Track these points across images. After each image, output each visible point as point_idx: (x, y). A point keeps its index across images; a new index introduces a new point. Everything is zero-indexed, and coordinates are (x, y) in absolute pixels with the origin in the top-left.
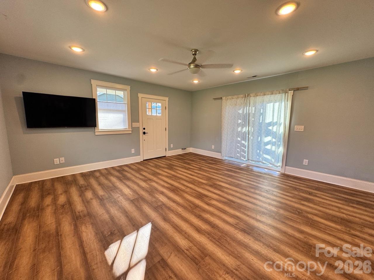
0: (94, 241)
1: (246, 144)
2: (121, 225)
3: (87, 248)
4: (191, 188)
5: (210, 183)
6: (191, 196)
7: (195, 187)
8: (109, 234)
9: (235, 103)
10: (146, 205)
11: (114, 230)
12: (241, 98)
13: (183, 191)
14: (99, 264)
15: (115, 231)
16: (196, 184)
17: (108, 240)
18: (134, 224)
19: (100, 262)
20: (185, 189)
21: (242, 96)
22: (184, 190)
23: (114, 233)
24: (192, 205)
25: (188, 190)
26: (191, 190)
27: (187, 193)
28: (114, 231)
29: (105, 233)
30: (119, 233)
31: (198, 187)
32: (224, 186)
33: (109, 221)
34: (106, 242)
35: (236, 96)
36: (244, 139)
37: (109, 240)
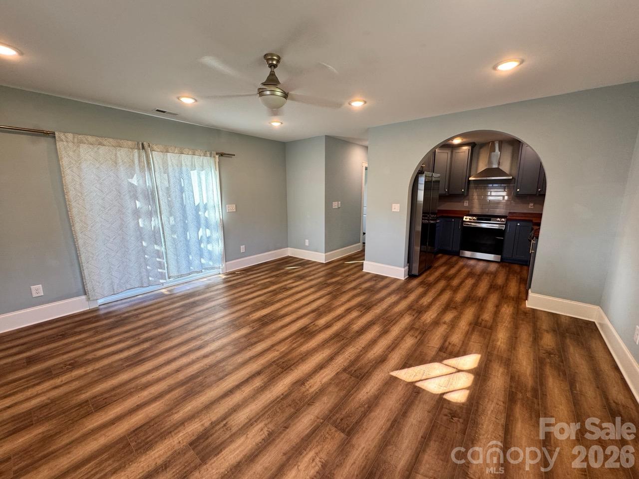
0: (484, 432)
1: (163, 249)
2: (429, 412)
3: (500, 434)
8: (457, 419)
9: (113, 157)
10: (358, 394)
11: (445, 418)
12: (130, 150)
14: (495, 401)
15: (446, 413)
17: (466, 413)
18: (414, 394)
19: (492, 401)
21: (130, 143)
23: (450, 414)
28: (446, 415)
29: (460, 426)
30: (445, 406)
32: (266, 313)
33: (435, 441)
34: (470, 414)
35: (111, 140)
36: (157, 241)
37: (464, 411)
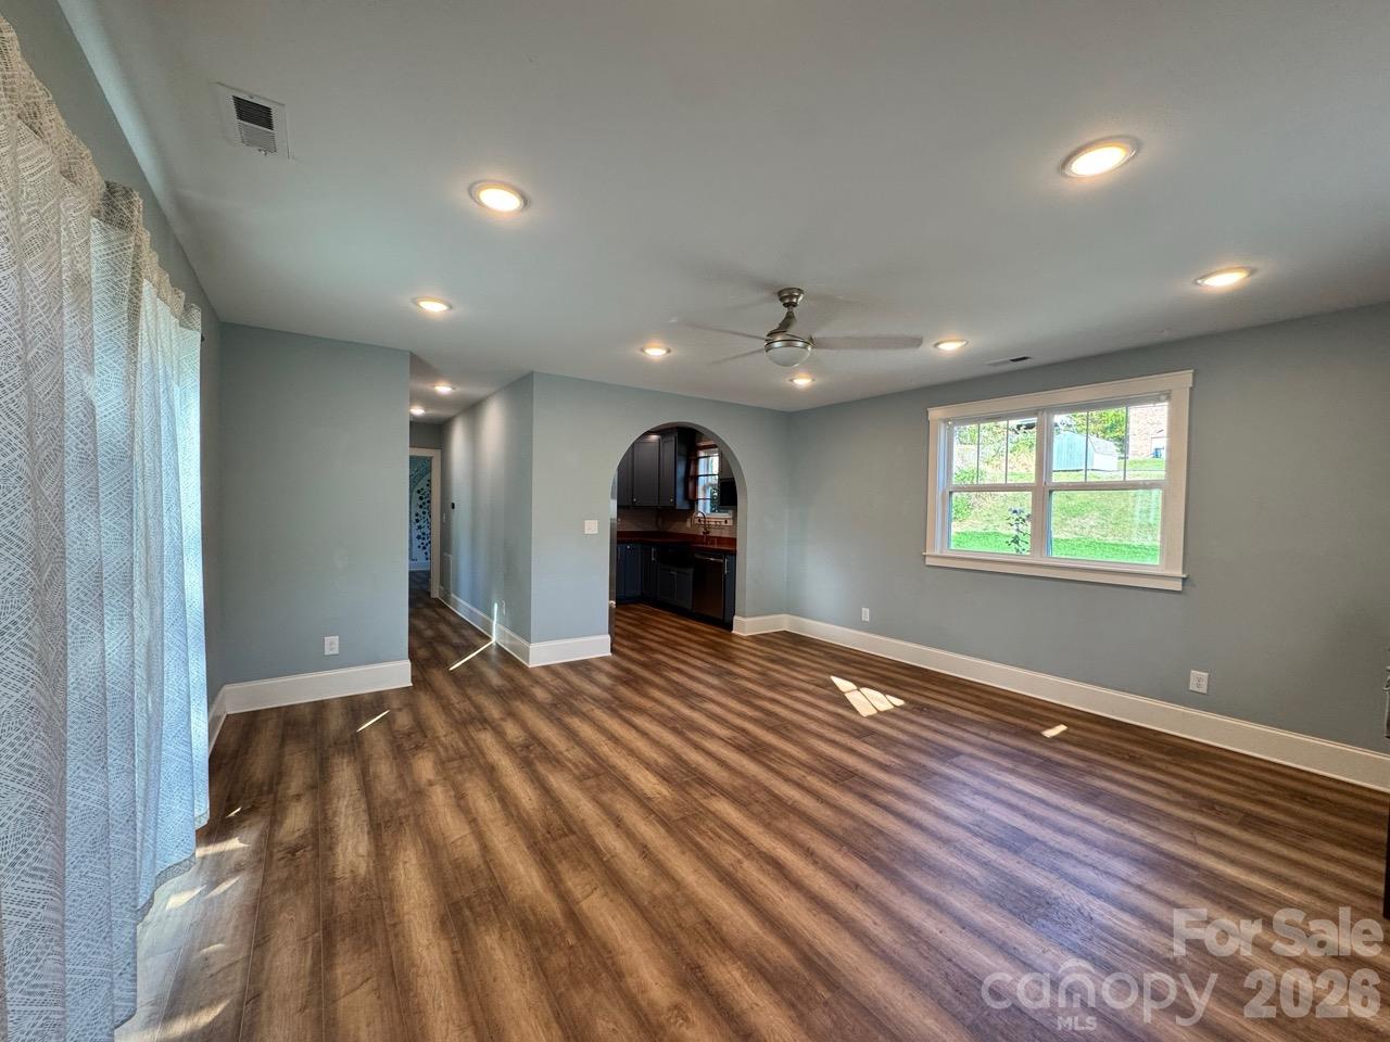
4: (787, 780)
5: (697, 793)
6: (785, 753)
7: (767, 783)
13: (812, 770)
16: (762, 796)
20: (809, 778)
22: (809, 774)
24: (784, 731)
25: (797, 773)
26: (785, 771)
27: (801, 763)
31: (758, 783)
